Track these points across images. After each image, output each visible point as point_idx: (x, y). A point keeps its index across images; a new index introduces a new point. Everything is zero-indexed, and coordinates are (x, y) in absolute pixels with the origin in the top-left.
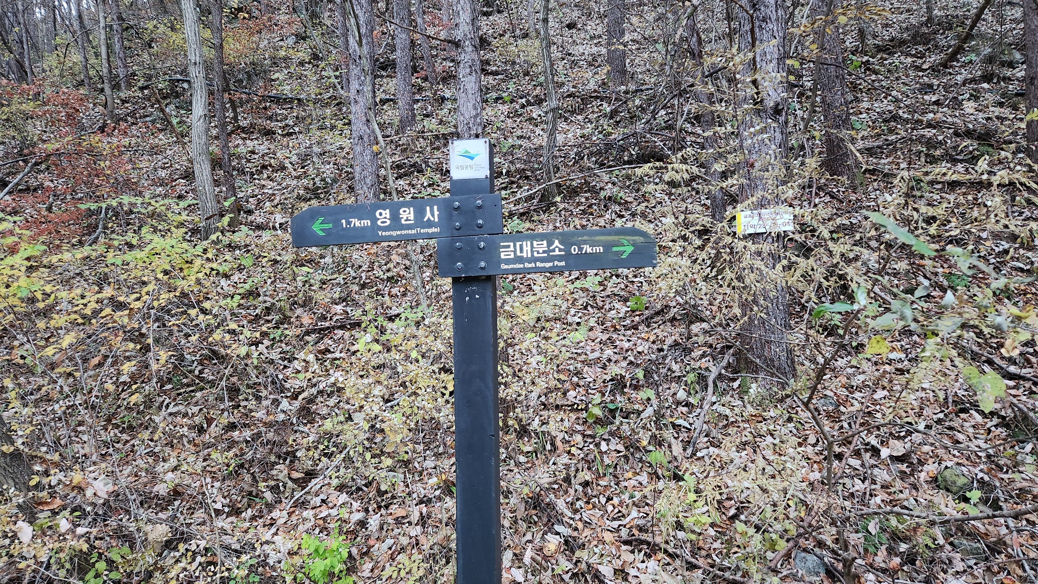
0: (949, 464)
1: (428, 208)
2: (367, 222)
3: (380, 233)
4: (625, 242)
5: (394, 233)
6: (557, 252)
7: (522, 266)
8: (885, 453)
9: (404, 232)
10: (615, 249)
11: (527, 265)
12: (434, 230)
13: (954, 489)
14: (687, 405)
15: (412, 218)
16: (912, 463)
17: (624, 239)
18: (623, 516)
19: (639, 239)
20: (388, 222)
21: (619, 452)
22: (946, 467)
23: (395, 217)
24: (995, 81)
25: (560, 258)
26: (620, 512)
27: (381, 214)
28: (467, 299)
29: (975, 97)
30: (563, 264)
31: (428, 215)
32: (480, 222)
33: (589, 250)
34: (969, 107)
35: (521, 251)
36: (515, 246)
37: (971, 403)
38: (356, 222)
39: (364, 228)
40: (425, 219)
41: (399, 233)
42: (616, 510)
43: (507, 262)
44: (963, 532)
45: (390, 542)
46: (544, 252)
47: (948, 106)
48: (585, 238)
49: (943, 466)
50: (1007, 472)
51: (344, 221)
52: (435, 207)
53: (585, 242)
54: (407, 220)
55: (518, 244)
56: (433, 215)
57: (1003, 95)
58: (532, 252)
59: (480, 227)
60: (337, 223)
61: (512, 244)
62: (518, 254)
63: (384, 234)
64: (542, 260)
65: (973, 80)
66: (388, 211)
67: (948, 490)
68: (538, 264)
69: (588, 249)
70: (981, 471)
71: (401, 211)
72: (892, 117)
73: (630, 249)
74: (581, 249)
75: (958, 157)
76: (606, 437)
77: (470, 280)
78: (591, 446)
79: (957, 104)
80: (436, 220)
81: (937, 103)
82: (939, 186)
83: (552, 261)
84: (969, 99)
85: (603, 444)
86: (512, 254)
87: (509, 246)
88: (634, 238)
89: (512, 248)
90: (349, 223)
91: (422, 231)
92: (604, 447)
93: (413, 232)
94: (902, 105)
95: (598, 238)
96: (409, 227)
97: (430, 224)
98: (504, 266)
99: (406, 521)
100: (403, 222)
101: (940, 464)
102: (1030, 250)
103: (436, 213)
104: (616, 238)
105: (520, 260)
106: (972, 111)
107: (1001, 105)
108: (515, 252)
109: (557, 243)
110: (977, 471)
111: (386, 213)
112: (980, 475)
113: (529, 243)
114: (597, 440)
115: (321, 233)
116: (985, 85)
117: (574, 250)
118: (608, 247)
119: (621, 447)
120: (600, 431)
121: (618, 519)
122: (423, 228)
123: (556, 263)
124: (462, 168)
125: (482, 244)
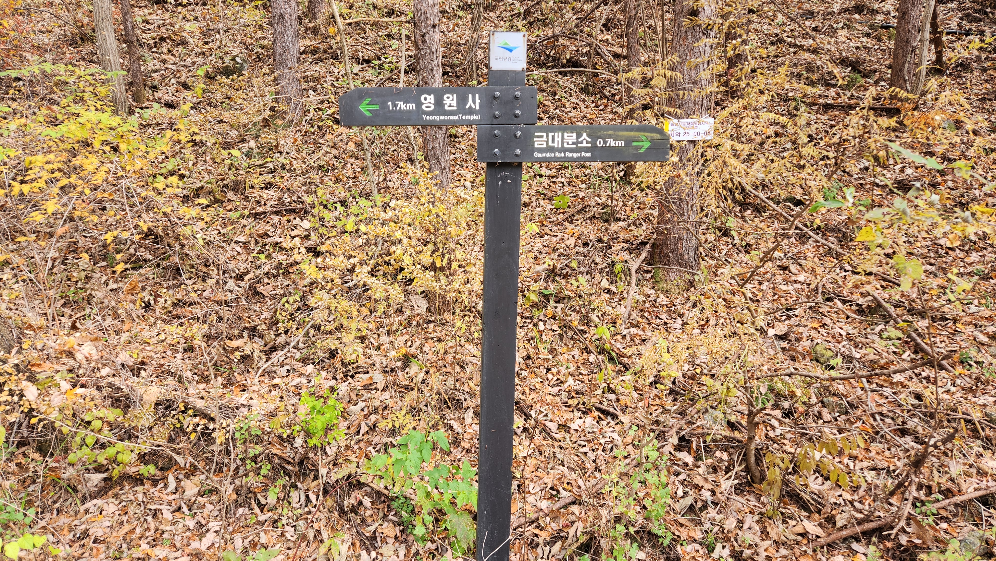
0: (819, 341)
1: (470, 96)
2: (412, 106)
3: (424, 117)
4: (644, 139)
5: (438, 118)
6: (584, 144)
7: (552, 155)
8: (771, 332)
9: (446, 118)
10: (635, 144)
11: (558, 155)
12: (476, 117)
13: (822, 360)
14: (608, 291)
15: (455, 104)
16: (790, 341)
17: (644, 135)
18: (562, 382)
19: (657, 136)
20: (433, 107)
21: (554, 331)
22: (817, 344)
23: (439, 102)
24: (865, 12)
25: (587, 150)
26: (558, 379)
27: (425, 99)
28: (500, 183)
29: (847, 26)
30: (589, 155)
31: (470, 102)
32: (518, 112)
33: (613, 144)
34: (843, 34)
35: (553, 141)
36: (547, 136)
37: (835, 294)
38: (402, 106)
39: (409, 112)
40: (467, 107)
41: (442, 118)
42: (555, 378)
43: (540, 150)
44: (830, 392)
45: (361, 405)
46: (573, 143)
47: (824, 33)
48: (610, 132)
49: (815, 342)
50: (861, 348)
51: (390, 103)
52: (477, 96)
53: (610, 136)
54: (450, 106)
55: (551, 134)
56: (474, 103)
57: (871, 27)
58: (563, 143)
59: (516, 116)
60: (384, 105)
61: (545, 134)
62: (551, 144)
63: (428, 118)
64: (571, 151)
65: (846, 10)
66: (432, 96)
67: (818, 361)
68: (568, 154)
69: (611, 142)
70: (844, 346)
71: (445, 97)
72: (778, 40)
73: (647, 145)
74: (605, 142)
75: (831, 82)
76: (542, 318)
77: (505, 166)
78: (530, 326)
79: (833, 32)
80: (477, 108)
81: (815, 29)
82: (816, 108)
83: (580, 152)
84: (843, 28)
85: (541, 324)
86: (545, 143)
87: (542, 137)
88: (652, 135)
89: (545, 138)
90: (395, 105)
91: (464, 117)
92: (541, 326)
93: (456, 118)
94: (786, 29)
95: (621, 133)
96: (451, 113)
97: (471, 111)
98: (536, 155)
99: (373, 387)
100: (447, 108)
101: (812, 341)
102: (885, 168)
103: (478, 101)
104: (637, 134)
105: (551, 149)
106: (844, 39)
107: (868, 35)
108: (547, 142)
109: (585, 136)
110: (840, 346)
111: (431, 98)
112: (843, 350)
113: (560, 134)
114: (535, 321)
115: (368, 114)
116: (857, 16)
117: (600, 143)
118: (629, 142)
119: (555, 327)
120: (536, 312)
121: (558, 385)
122: (465, 114)
123: (583, 154)
124: (500, 59)
125: (519, 133)
